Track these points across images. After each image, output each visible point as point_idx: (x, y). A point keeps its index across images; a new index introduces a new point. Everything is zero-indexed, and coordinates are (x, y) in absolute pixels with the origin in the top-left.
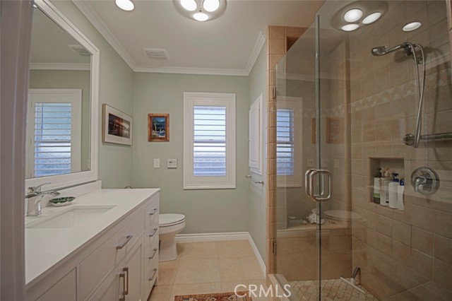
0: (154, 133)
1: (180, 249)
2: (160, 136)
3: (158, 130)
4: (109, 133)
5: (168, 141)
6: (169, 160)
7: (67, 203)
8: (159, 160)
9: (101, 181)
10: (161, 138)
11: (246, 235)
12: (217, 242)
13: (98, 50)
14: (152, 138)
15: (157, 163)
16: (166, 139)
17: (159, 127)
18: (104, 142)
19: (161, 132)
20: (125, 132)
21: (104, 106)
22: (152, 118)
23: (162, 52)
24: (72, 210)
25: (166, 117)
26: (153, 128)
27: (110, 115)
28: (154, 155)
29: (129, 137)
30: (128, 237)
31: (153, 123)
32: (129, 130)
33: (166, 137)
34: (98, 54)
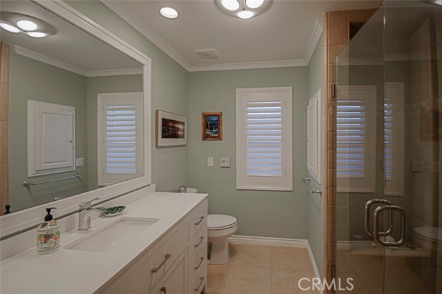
0: (208, 132)
1: (233, 251)
2: (213, 135)
3: (211, 129)
4: (163, 137)
5: (221, 139)
6: (222, 159)
7: (117, 213)
8: (212, 158)
9: (154, 184)
10: (214, 137)
11: (304, 243)
12: (272, 247)
13: (150, 59)
14: (206, 137)
15: (210, 162)
16: (219, 138)
17: (212, 126)
18: (157, 146)
19: (214, 131)
20: (180, 133)
21: (157, 111)
22: (206, 117)
23: (212, 51)
24: (122, 221)
25: (219, 116)
26: (206, 127)
27: (163, 119)
28: (208, 154)
29: (183, 137)
30: (166, 256)
31: (207, 122)
32: (183, 131)
33: (219, 136)
34: (150, 63)
